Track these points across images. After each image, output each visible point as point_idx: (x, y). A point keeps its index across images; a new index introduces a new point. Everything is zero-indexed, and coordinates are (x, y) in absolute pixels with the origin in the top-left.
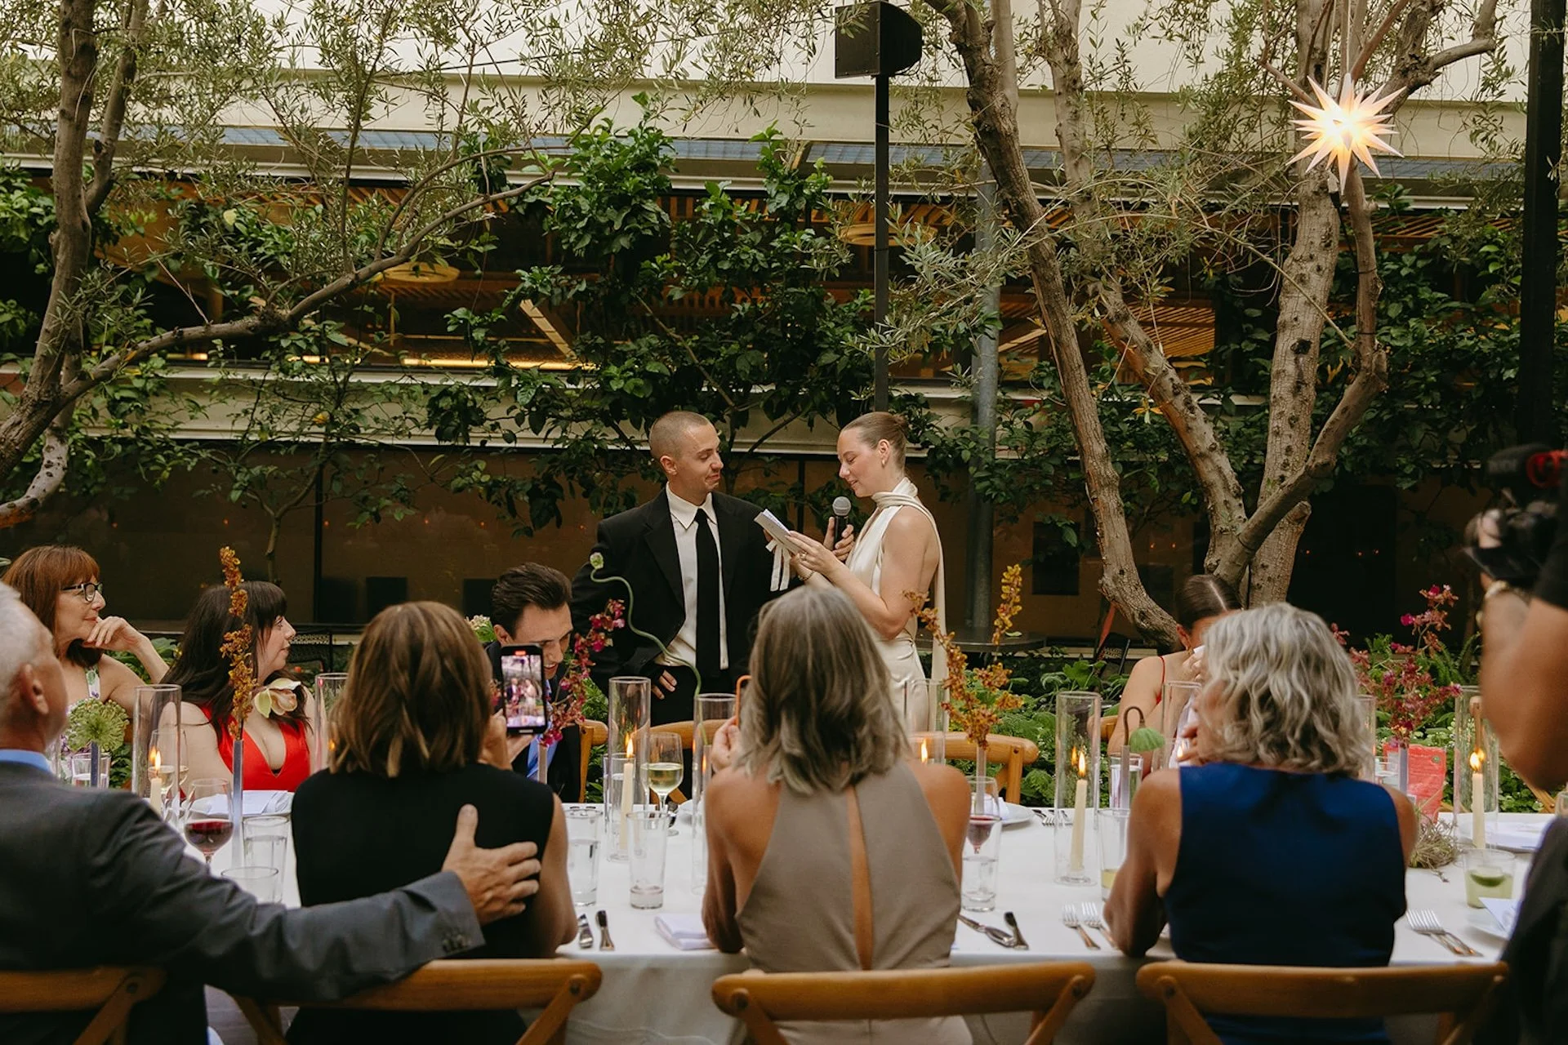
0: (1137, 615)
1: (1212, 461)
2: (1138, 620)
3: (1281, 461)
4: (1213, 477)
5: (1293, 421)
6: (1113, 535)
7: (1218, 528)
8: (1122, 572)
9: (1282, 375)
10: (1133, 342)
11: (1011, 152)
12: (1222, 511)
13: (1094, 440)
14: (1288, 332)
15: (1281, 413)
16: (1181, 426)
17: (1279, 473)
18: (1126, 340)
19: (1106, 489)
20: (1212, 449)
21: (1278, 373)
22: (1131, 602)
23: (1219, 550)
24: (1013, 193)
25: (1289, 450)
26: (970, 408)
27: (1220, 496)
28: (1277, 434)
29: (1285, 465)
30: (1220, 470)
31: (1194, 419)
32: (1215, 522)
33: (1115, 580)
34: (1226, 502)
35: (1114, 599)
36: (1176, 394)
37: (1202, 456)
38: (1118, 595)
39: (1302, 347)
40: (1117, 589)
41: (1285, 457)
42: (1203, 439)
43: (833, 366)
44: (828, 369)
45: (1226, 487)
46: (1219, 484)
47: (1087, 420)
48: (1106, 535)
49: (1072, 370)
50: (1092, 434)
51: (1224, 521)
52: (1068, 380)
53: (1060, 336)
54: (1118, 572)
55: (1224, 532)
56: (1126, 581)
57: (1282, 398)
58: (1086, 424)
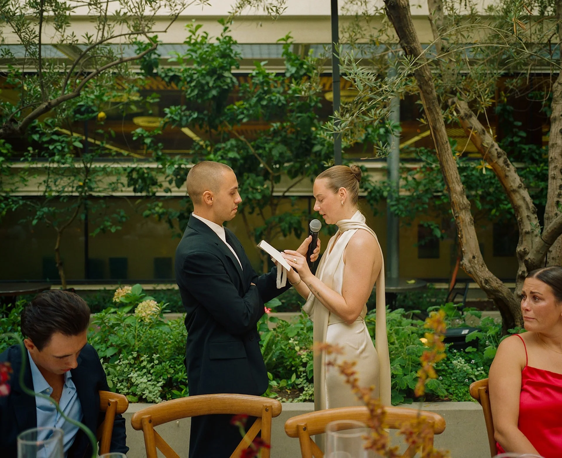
0: (483, 282)
1: (519, 194)
2: (484, 285)
3: (557, 193)
4: (520, 203)
6: (468, 237)
7: (524, 230)
8: (474, 257)
9: (555, 146)
10: (475, 129)
11: (406, 18)
12: (526, 222)
13: (456, 184)
14: (557, 122)
15: (556, 167)
16: (502, 174)
17: (556, 199)
18: (471, 128)
19: (463, 211)
20: (519, 187)
21: (553, 145)
22: (479, 274)
23: (525, 243)
24: (408, 43)
26: (387, 172)
27: (525, 213)
28: (554, 178)
29: (559, 195)
30: (524, 199)
31: (509, 171)
32: (522, 227)
33: (470, 262)
34: (528, 216)
35: (470, 272)
36: (499, 157)
37: (514, 191)
38: (471, 270)
40: (472, 267)
41: (559, 191)
42: (514, 181)
43: (320, 152)
44: (318, 154)
45: (528, 208)
46: (524, 207)
47: (452, 172)
48: (464, 237)
49: (443, 144)
50: (454, 180)
51: (527, 227)
52: (441, 150)
53: (436, 125)
54: (471, 257)
55: (527, 233)
56: (476, 262)
57: (555, 158)
58: (451, 175)
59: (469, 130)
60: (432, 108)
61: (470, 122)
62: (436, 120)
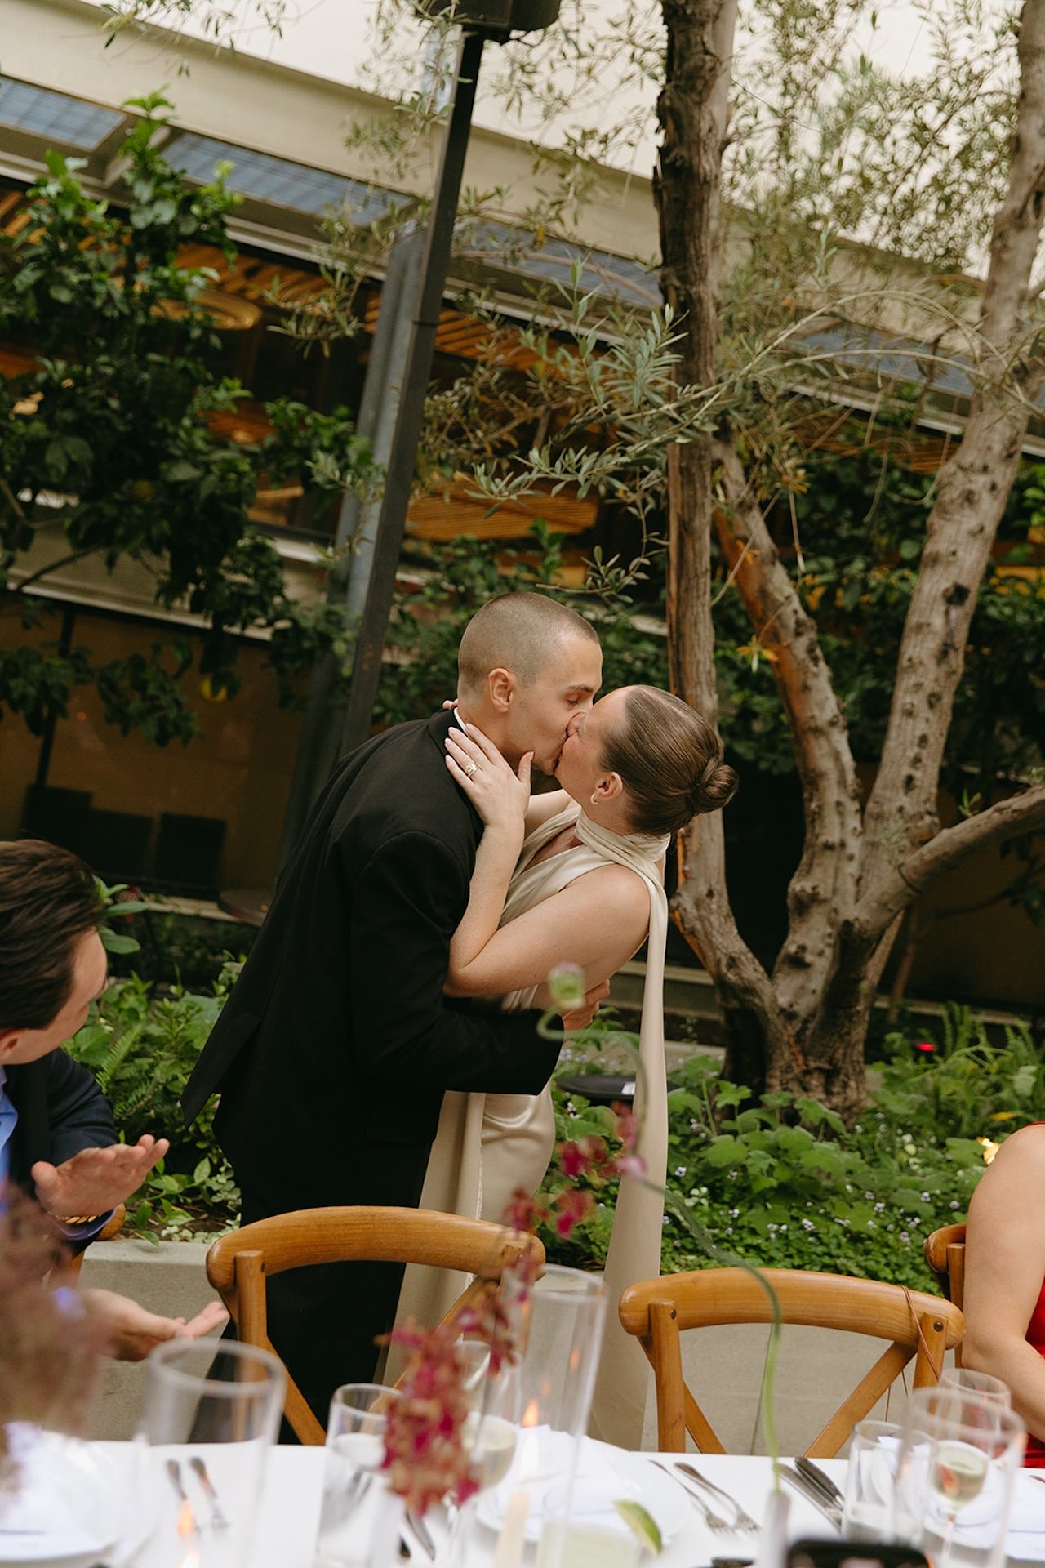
0: (724, 962)
1: (829, 741)
2: (724, 969)
3: (911, 754)
4: (826, 764)
5: (933, 700)
6: (706, 836)
7: (822, 839)
8: (710, 894)
9: (926, 630)
10: (754, 546)
12: (831, 818)
13: (705, 685)
14: (940, 569)
15: (918, 686)
16: (795, 681)
17: (906, 770)
18: (745, 540)
20: (832, 724)
21: (920, 627)
22: (718, 939)
23: (817, 872)
25: (923, 740)
27: (832, 793)
28: (909, 714)
29: (917, 760)
30: (837, 757)
31: (816, 675)
32: (818, 830)
33: (698, 904)
34: (839, 804)
35: (693, 932)
36: (798, 634)
37: (817, 731)
38: (698, 926)
39: (957, 595)
40: (700, 918)
41: (916, 749)
42: (822, 706)
45: (842, 782)
46: (833, 776)
47: (700, 656)
48: (695, 834)
49: (696, 575)
50: (703, 680)
51: (831, 832)
52: (687, 590)
53: (691, 520)
54: (705, 892)
55: (828, 847)
56: (714, 907)
57: (921, 663)
58: (699, 662)
59: (740, 544)
60: (694, 470)
61: (746, 525)
62: (695, 505)
